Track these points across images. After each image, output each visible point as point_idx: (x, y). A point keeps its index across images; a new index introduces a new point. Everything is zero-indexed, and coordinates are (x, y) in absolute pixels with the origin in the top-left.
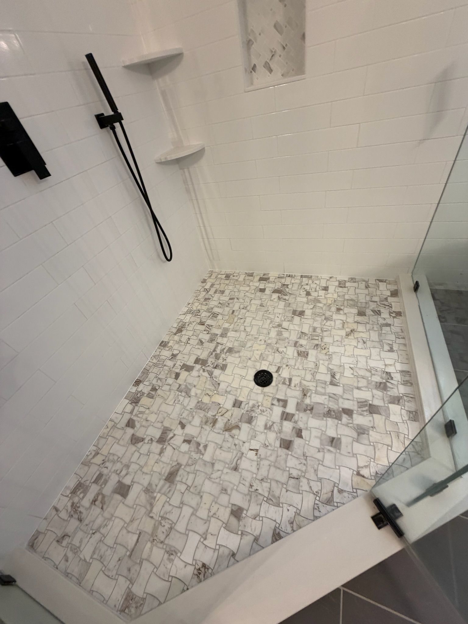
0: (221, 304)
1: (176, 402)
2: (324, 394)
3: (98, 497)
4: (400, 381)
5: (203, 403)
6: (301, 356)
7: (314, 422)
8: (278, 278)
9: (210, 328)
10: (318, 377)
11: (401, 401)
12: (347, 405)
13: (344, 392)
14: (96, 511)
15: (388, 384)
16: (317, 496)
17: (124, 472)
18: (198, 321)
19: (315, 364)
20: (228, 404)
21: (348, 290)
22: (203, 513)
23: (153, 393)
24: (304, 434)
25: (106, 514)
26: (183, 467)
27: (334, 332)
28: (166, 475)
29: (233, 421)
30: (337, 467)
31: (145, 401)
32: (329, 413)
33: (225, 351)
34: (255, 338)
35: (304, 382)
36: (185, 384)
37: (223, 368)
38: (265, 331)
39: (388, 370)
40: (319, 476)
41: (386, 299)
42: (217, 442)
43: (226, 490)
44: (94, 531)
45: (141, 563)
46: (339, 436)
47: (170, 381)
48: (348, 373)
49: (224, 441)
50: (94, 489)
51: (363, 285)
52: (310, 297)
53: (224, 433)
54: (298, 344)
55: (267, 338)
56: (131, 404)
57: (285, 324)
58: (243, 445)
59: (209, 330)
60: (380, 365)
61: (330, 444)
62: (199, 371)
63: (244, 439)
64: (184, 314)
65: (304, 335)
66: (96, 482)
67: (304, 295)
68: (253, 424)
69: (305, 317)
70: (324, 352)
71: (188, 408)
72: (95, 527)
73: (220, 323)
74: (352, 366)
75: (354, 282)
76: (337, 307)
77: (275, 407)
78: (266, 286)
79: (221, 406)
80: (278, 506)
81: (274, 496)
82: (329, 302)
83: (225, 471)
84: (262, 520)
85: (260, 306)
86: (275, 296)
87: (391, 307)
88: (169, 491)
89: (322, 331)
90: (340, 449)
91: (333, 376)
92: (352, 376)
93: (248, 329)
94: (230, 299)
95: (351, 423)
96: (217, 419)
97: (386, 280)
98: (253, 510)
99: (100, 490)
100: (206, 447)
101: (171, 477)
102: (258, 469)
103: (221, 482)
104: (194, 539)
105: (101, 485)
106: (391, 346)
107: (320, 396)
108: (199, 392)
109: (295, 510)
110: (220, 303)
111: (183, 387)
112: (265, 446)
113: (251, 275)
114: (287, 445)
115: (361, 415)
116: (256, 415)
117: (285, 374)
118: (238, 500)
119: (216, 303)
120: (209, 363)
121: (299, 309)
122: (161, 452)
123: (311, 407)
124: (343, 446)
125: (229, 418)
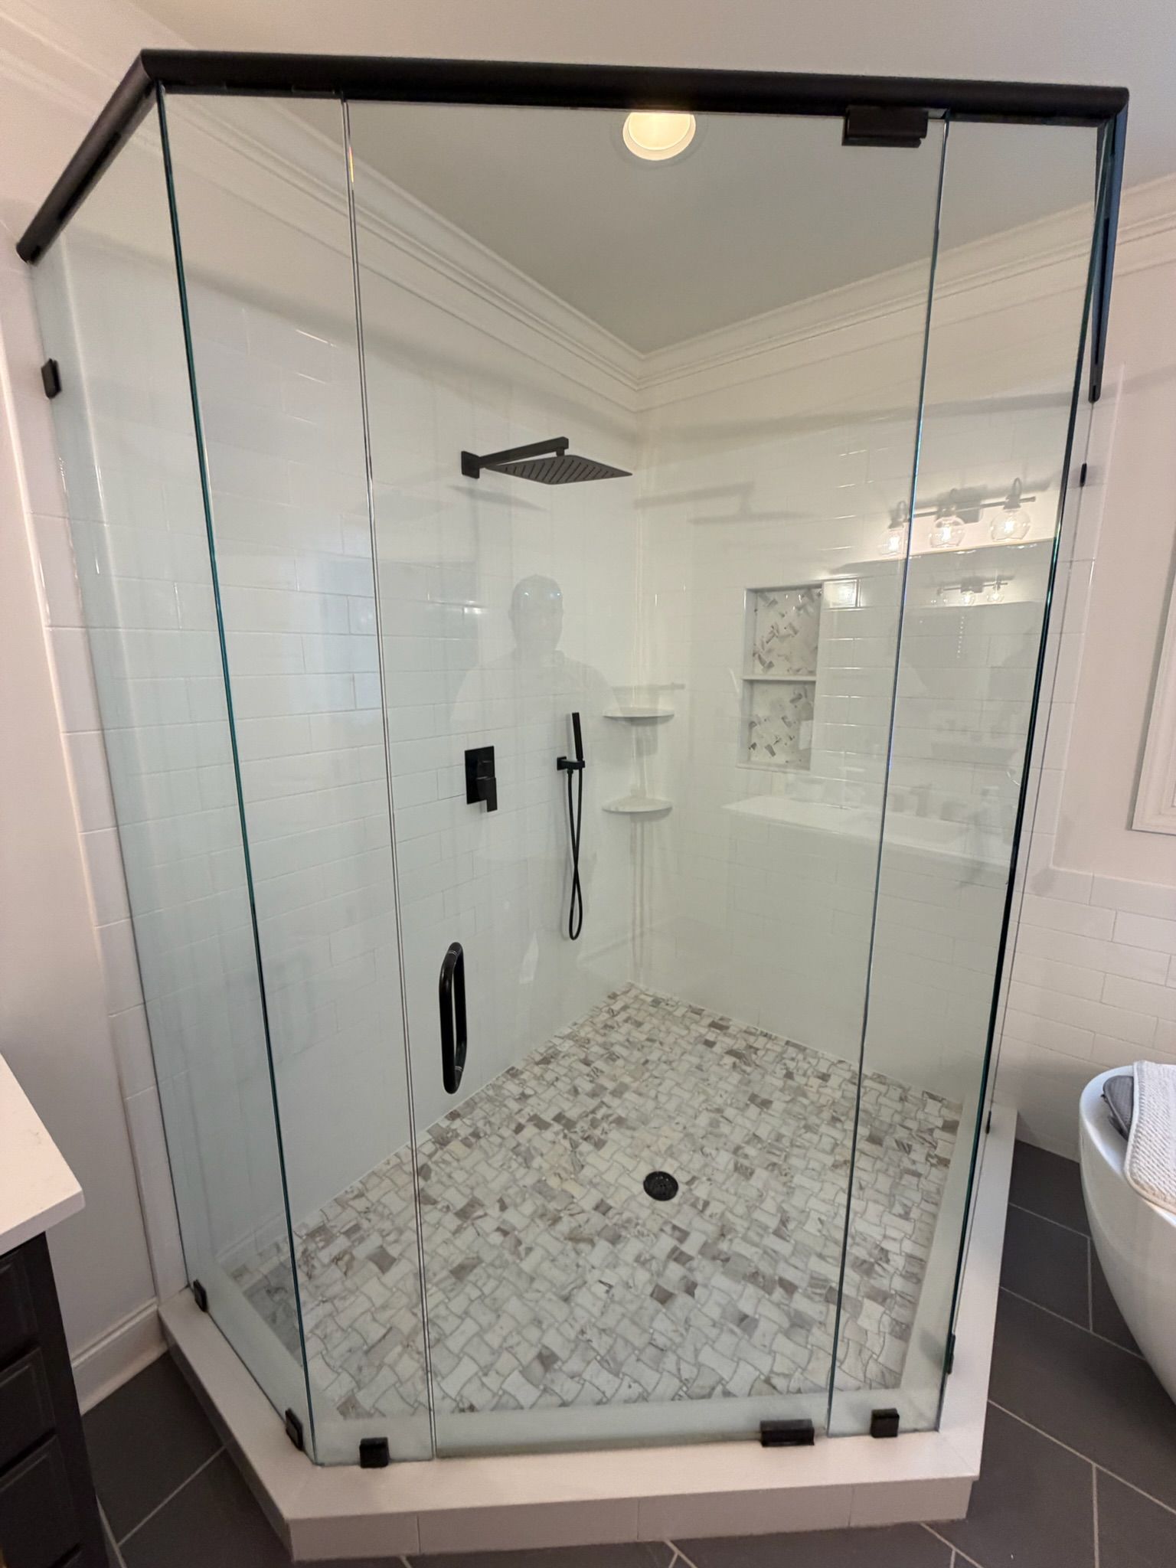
0: (629, 1044)
1: (505, 1167)
2: (756, 1245)
3: (343, 1256)
5: (546, 1185)
6: (740, 1173)
7: (721, 1281)
8: (745, 1032)
9: (598, 1074)
10: (757, 1215)
11: (888, 1301)
12: (790, 1275)
13: (793, 1254)
14: (336, 1273)
15: (877, 1268)
16: (685, 1384)
17: (391, 1238)
18: (583, 1056)
19: (760, 1193)
20: (588, 1204)
22: (494, 1339)
23: (473, 1140)
24: (697, 1292)
25: (349, 1284)
26: (484, 1265)
27: (812, 1153)
28: (455, 1265)
29: (587, 1231)
30: (736, 1359)
31: (455, 1146)
32: (754, 1277)
33: (611, 1119)
34: (669, 1117)
35: (729, 1215)
36: (527, 1145)
37: (599, 1144)
38: (691, 1112)
39: (886, 1245)
40: (699, 1360)
41: (931, 1131)
42: (551, 1251)
43: (540, 1322)
44: (324, 1299)
45: (380, 1367)
46: (757, 1316)
47: (506, 1132)
48: (812, 1227)
49: (562, 1253)
50: (341, 1243)
51: (896, 1094)
52: (790, 1082)
53: (566, 1242)
54: (740, 1152)
55: (690, 1124)
56: (434, 1143)
57: (730, 1112)
58: (590, 1271)
59: (595, 1076)
60: (876, 1234)
61: (737, 1321)
62: (557, 1134)
63: (596, 1263)
64: (562, 1038)
66: (348, 1233)
67: (781, 1076)
68: (619, 1246)
69: (770, 1112)
70: (784, 1179)
71: (521, 1183)
72: (329, 1293)
73: (618, 1072)
74: (823, 1218)
75: (881, 1083)
76: (834, 1114)
77: (663, 1236)
78: (718, 1039)
79: (575, 1200)
80: (617, 1375)
81: (614, 1360)
82: (823, 1101)
83: (549, 1295)
84: (583, 1385)
85: (696, 1068)
86: (729, 1060)
87: (935, 1148)
88: (452, 1290)
89: (792, 1145)
90: (750, 1336)
91: (784, 1222)
92: (818, 1234)
93: (662, 1099)
94: (648, 1040)
95: (787, 1305)
96: (560, 1218)
97: (943, 1099)
98: (574, 1365)
99: (350, 1247)
100: (529, 1250)
101: (460, 1272)
102: (602, 1313)
103: (537, 1309)
104: (468, 1368)
105: (353, 1242)
106: (908, 1210)
107: (748, 1245)
108: (546, 1166)
109: (641, 1390)
110: (628, 1040)
111: (523, 1149)
112: (627, 1286)
113: (699, 1012)
114: (664, 1297)
115: (809, 1297)
116: (628, 1236)
117: (701, 1191)
118: (553, 1342)
119: (621, 1038)
120: (578, 1129)
121: (764, 1096)
122: (457, 1231)
123: (727, 1256)
124: (758, 1333)
125: (582, 1223)
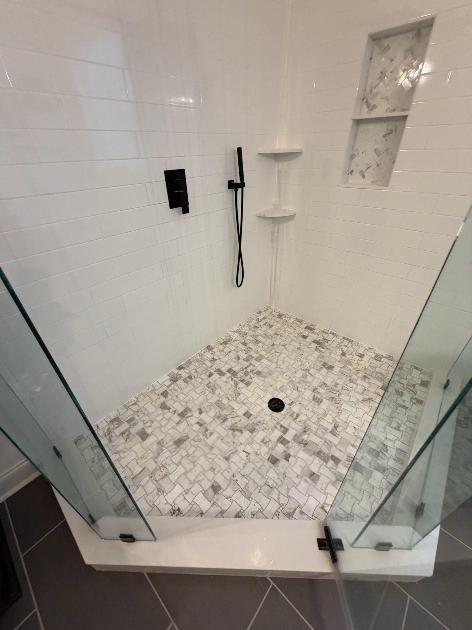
0: (266, 336)
1: (202, 393)
2: (321, 438)
3: (126, 432)
4: (393, 456)
5: (222, 403)
6: (315, 401)
7: (302, 454)
8: (323, 332)
9: (250, 350)
10: (322, 423)
11: (386, 472)
12: (337, 454)
13: (339, 444)
14: (121, 440)
15: (381, 454)
16: (281, 506)
17: (148, 424)
18: (243, 341)
19: (324, 412)
20: (241, 412)
21: (382, 365)
22: (192, 477)
23: (189, 380)
24: (290, 459)
25: (127, 446)
26: (190, 440)
27: (352, 393)
28: (176, 439)
29: (239, 426)
30: (307, 495)
31: (180, 382)
32: (319, 454)
33: (254, 372)
34: (283, 372)
35: (308, 421)
36: (214, 383)
37: (248, 384)
38: (293, 370)
39: (386, 443)
40: (289, 494)
41: (414, 385)
42: (221, 434)
43: (214, 470)
44: (116, 452)
45: (138, 487)
46: (319, 474)
47: (204, 376)
48: (350, 430)
49: (227, 436)
50: (125, 426)
52: (343, 357)
53: (229, 430)
54: (316, 391)
55: (293, 376)
56: (170, 380)
57: (312, 371)
58: (239, 446)
59: (248, 351)
60: (381, 437)
61: (309, 476)
62: (228, 378)
63: (243, 442)
64: (234, 332)
65: (325, 386)
66: (128, 422)
67: (340, 354)
68: (254, 434)
69: (332, 372)
70: (337, 405)
71: (210, 401)
72: (118, 449)
73: (259, 349)
74: (356, 426)
75: (390, 360)
76: (365, 374)
77: (276, 430)
78: (309, 335)
79: (235, 411)
80: (248, 499)
81: (248, 491)
82: (360, 368)
83: (219, 456)
84: (232, 502)
85: (297, 348)
86: (314, 345)
87: (416, 394)
88: (174, 451)
89: (342, 389)
90: (315, 483)
91: (336, 427)
92: (353, 435)
93: (280, 363)
94: (275, 334)
95: (334, 469)
96: (227, 419)
97: (422, 369)
98: (229, 492)
99: (129, 428)
100: (211, 434)
101: (179, 442)
102: (244, 467)
103: (213, 463)
104: (178, 490)
105: (131, 425)
106: (399, 425)
107: (317, 438)
108: (222, 393)
109: (260, 507)
110: (265, 334)
111: (211, 385)
112: (257, 454)
113: (300, 321)
114: (274, 461)
115: (346, 466)
116: (259, 429)
117: (296, 409)
118: (220, 480)
119: (262, 333)
120: (239, 375)
121: (330, 364)
122: (179, 423)
123: (306, 442)
124: (319, 482)
125: (237, 422)
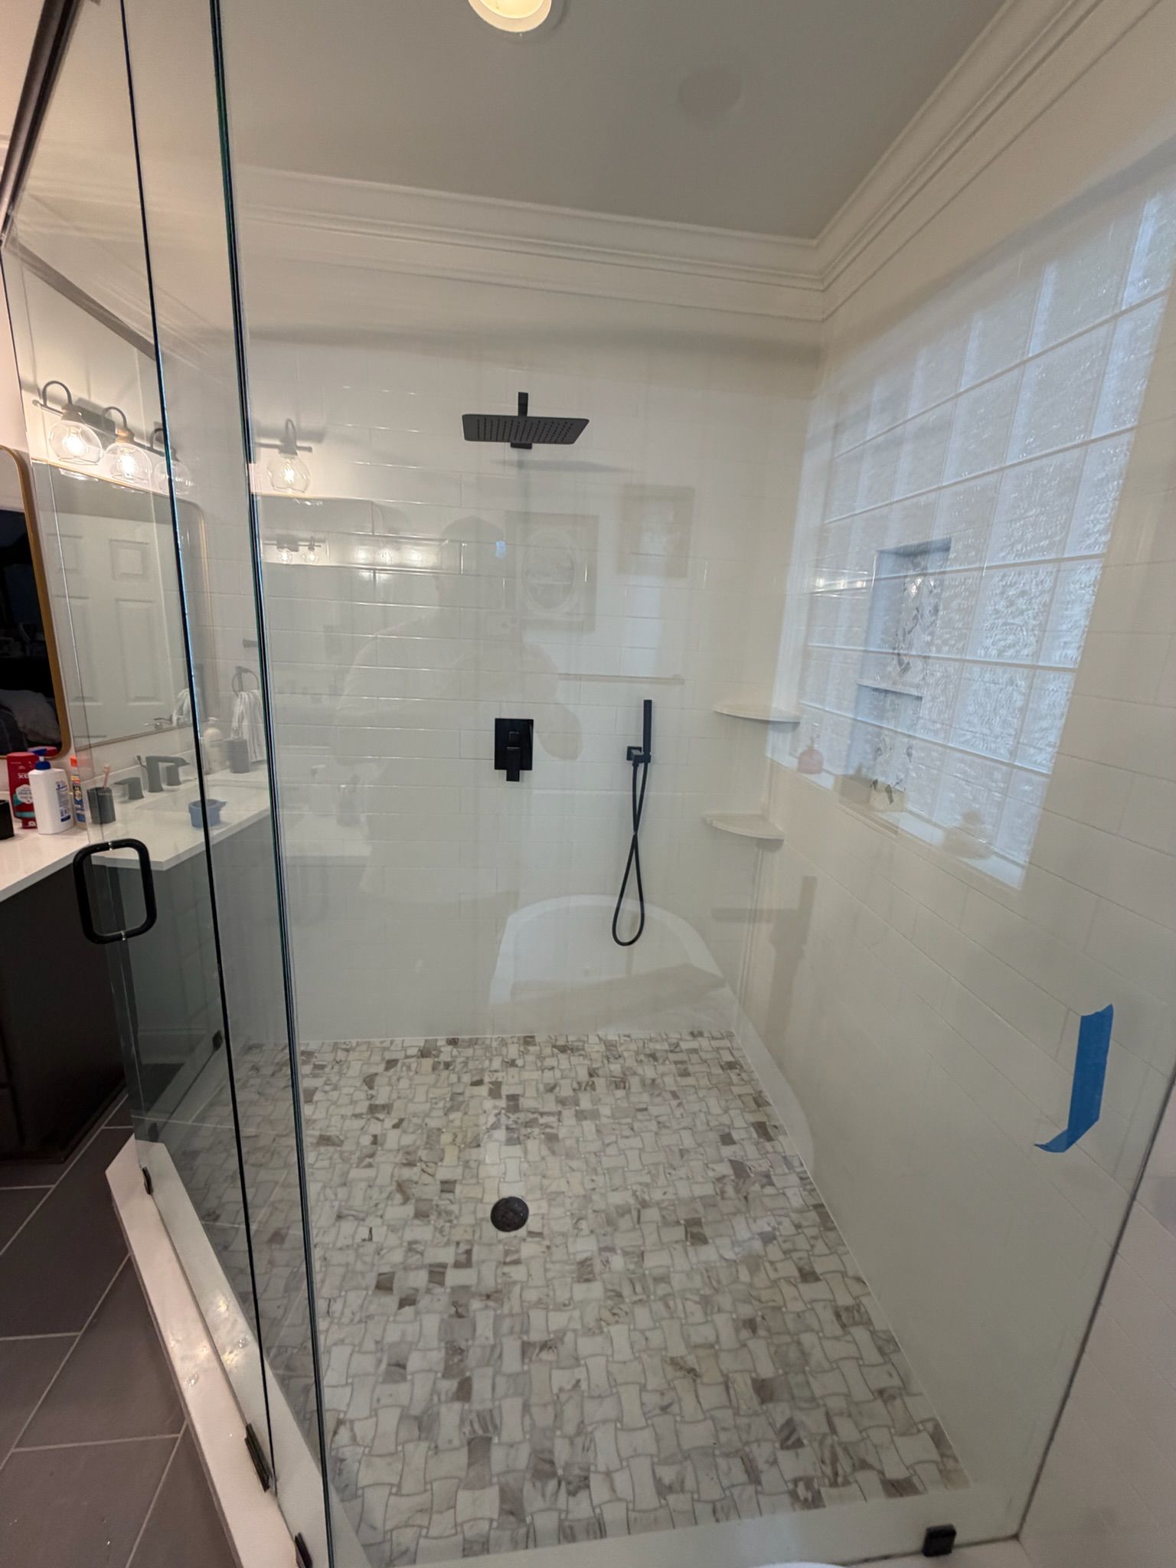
0: (651, 1083)
1: (434, 1101)
2: (496, 1333)
4: (570, 1517)
5: (439, 1136)
6: (579, 1269)
7: (431, 1324)
8: (785, 1158)
9: (588, 1088)
10: (536, 1314)
11: (512, 1519)
12: (481, 1386)
13: (509, 1376)
14: (283, 1082)
15: (552, 1484)
16: (300, 1349)
17: (327, 1088)
18: (596, 1065)
19: (567, 1302)
20: (443, 1174)
21: (837, 1338)
23: (441, 1067)
24: (408, 1310)
25: (279, 1094)
26: (338, 1149)
27: (671, 1325)
28: (327, 1134)
29: (416, 1191)
30: (350, 1380)
31: (427, 1063)
32: (455, 1351)
33: (548, 1130)
34: (595, 1169)
35: (517, 1289)
36: (467, 1099)
37: (512, 1141)
38: (617, 1181)
39: (595, 1481)
40: (334, 1348)
41: (864, 1465)
42: (378, 1180)
46: (409, 1377)
47: (467, 1078)
48: (561, 1379)
49: (381, 1187)
50: (306, 1069)
51: (882, 1379)
52: (758, 1244)
53: (394, 1183)
54: (608, 1254)
55: (603, 1191)
56: (420, 1050)
57: (651, 1214)
58: (377, 1216)
59: (583, 1089)
60: (605, 1455)
61: (393, 1361)
63: (387, 1216)
64: (601, 1040)
65: (636, 1260)
66: (315, 1067)
67: (757, 1230)
68: (417, 1222)
69: (690, 1250)
70: (606, 1314)
71: (427, 1120)
73: (606, 1100)
74: (584, 1385)
75: (880, 1350)
76: (759, 1320)
77: (452, 1250)
78: (745, 1143)
79: (440, 1164)
82: (767, 1295)
83: (336, 1204)
85: (680, 1150)
86: (725, 1169)
87: (834, 1483)
88: (307, 1146)
89: (664, 1299)
90: (384, 1382)
91: (545, 1346)
92: (555, 1390)
93: (611, 1150)
94: (673, 1093)
95: (439, 1400)
96: (415, 1165)
97: (952, 1458)
99: (306, 1075)
100: (370, 1165)
101: (324, 1141)
102: (340, 1248)
105: (312, 1074)
106: (677, 1486)
107: (491, 1327)
108: (457, 1123)
110: (654, 1080)
111: (461, 1099)
112: (378, 1252)
113: (761, 1103)
114: (384, 1285)
115: (462, 1421)
116: (432, 1222)
117: (529, 1249)
118: (295, 1233)
119: (650, 1074)
120: (514, 1117)
121: (708, 1231)
122: (357, 1116)
123: (464, 1313)
124: (390, 1388)
125: (420, 1182)
